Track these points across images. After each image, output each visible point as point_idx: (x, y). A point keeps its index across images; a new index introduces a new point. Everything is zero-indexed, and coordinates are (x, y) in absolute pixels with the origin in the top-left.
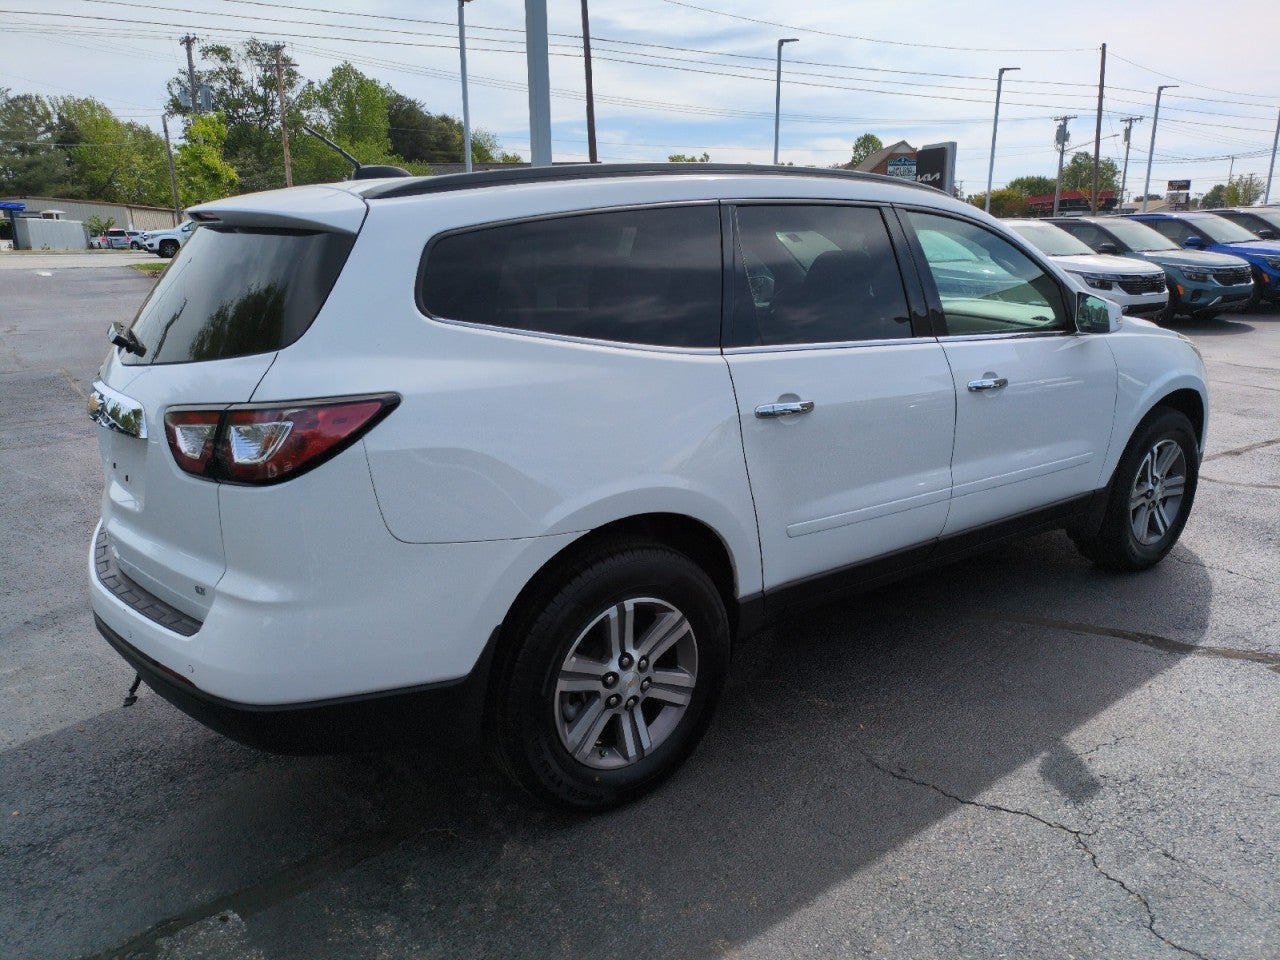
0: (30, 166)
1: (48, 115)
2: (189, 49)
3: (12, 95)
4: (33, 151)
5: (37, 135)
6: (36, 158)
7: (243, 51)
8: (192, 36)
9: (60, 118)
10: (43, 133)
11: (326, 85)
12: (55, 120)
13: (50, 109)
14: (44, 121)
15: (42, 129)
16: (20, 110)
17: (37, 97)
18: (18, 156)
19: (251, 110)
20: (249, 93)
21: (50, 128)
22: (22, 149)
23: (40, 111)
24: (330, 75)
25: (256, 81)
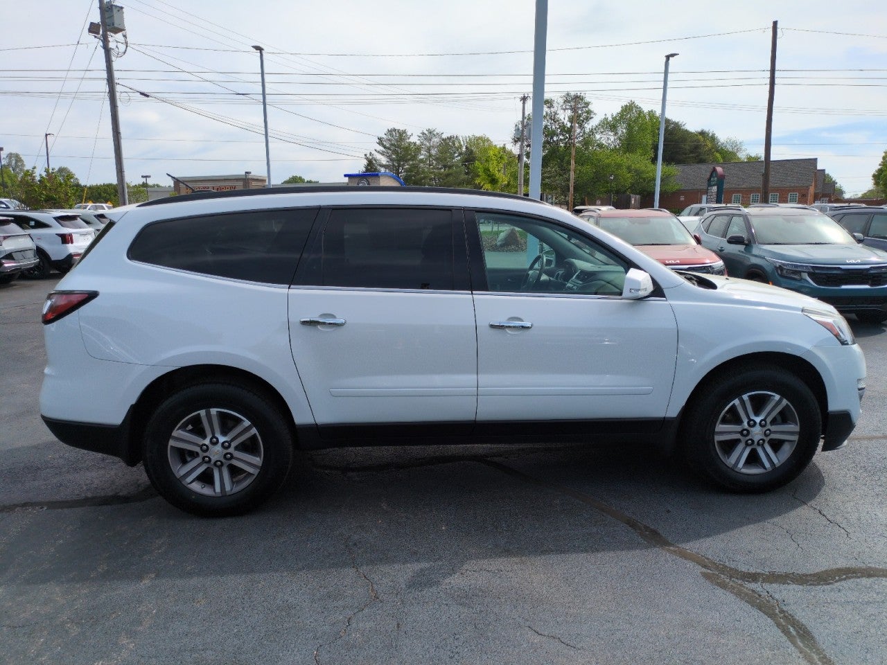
0: (448, 175)
1: (461, 146)
2: (524, 103)
3: (444, 136)
4: (450, 167)
5: (453, 158)
6: (450, 171)
7: (561, 101)
8: (526, 95)
9: (467, 148)
10: (457, 157)
11: (616, 117)
12: (464, 149)
13: (462, 143)
14: (458, 150)
15: (456, 155)
16: (447, 144)
17: (457, 137)
18: (442, 170)
19: (561, 137)
20: (563, 127)
21: (460, 154)
22: (445, 167)
23: (457, 144)
24: (619, 110)
25: (567, 119)
